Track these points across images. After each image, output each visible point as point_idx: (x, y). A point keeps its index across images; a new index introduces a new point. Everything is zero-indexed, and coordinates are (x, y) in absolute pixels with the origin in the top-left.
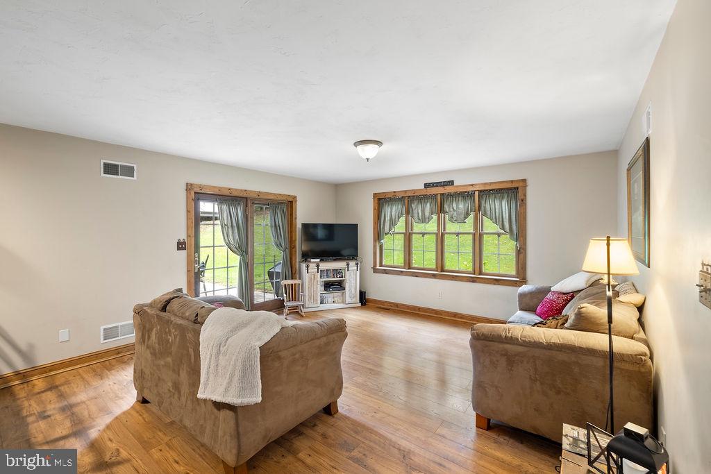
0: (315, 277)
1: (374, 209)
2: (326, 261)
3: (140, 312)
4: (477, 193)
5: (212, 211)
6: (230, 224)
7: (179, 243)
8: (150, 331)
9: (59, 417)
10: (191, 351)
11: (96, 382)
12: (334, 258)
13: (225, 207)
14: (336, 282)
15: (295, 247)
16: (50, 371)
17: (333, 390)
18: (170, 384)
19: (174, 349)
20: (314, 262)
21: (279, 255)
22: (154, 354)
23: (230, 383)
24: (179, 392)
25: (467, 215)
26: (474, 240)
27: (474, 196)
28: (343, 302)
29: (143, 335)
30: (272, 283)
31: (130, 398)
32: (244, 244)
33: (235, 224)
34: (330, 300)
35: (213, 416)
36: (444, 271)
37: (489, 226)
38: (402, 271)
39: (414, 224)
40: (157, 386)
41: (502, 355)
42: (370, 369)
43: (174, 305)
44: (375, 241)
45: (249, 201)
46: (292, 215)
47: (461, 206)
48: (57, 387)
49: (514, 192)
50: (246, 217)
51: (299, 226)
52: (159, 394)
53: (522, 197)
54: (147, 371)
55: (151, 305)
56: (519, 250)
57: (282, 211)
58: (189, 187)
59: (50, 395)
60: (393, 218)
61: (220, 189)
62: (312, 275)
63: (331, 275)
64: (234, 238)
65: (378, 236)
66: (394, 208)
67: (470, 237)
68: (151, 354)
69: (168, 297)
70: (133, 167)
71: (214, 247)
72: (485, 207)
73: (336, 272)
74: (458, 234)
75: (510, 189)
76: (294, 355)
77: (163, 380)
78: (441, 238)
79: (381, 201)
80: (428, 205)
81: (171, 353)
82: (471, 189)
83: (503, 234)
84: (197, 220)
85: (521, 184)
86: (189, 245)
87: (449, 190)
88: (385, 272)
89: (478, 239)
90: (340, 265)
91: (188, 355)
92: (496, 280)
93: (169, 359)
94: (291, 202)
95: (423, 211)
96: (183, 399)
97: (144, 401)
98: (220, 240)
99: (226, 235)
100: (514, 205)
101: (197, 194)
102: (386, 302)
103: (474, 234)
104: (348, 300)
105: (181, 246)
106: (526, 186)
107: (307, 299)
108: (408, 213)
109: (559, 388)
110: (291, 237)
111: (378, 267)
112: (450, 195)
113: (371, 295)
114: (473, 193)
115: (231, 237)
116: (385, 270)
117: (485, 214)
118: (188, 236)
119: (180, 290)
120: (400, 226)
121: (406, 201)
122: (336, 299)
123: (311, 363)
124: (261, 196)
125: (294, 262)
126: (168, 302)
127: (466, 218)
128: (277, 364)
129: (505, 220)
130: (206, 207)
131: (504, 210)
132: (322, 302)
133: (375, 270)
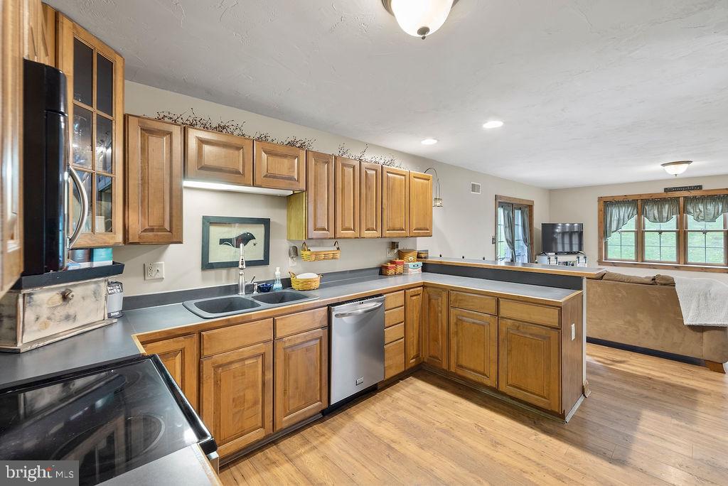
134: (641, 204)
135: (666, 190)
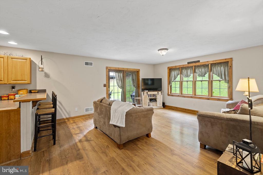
0: (146, 97)
1: (168, 73)
2: (150, 91)
3: (95, 103)
4: (210, 65)
5: (113, 75)
6: (118, 79)
7: (104, 85)
8: (97, 108)
9: (77, 129)
10: (108, 113)
11: (84, 122)
12: (153, 90)
13: (117, 74)
14: (154, 99)
15: (139, 86)
16: (74, 119)
17: (149, 129)
18: (103, 122)
19: (104, 113)
20: (146, 92)
21: (134, 89)
22: (99, 114)
23: (118, 120)
24: (105, 124)
25: (205, 73)
26: (209, 83)
27: (209, 66)
28: (156, 106)
29: (96, 109)
30: (132, 98)
31: (93, 127)
32: (123, 85)
33: (120, 79)
34: (152, 105)
35: (114, 131)
36: (196, 95)
37: (215, 77)
38: (179, 95)
39: (184, 78)
40: (99, 123)
41: (209, 122)
42: (163, 127)
43: (104, 101)
44: (168, 84)
45: (124, 72)
46: (138, 76)
47: (203, 70)
48: (75, 122)
49: (227, 63)
50: (123, 77)
51: (141, 79)
52: (100, 125)
53: (231, 66)
54: (97, 119)
55: (98, 101)
56: (229, 87)
57: (135, 74)
58: (107, 68)
59: (74, 124)
60: (175, 76)
61: (116, 68)
62: (145, 96)
63: (152, 96)
64: (120, 84)
65: (170, 82)
66: (176, 72)
67: (207, 82)
68: (98, 114)
69: (102, 99)
70: (92, 63)
71: (114, 86)
72: (213, 70)
73: (154, 95)
74: (202, 81)
75: (225, 62)
76: (136, 116)
77: (101, 121)
78: (194, 83)
79: (171, 70)
80: (189, 70)
81: (103, 114)
82: (207, 63)
83: (222, 80)
84: (109, 78)
85: (230, 60)
86: (107, 86)
87: (198, 64)
88: (172, 96)
89: (211, 82)
90: (155, 93)
91: (107, 114)
92: (218, 99)
93: (103, 116)
94: (138, 71)
95: (187, 73)
96: (106, 126)
97: (96, 128)
98: (116, 84)
99: (117, 83)
100: (227, 69)
101: (109, 70)
102: (173, 107)
103: (209, 81)
104: (158, 105)
105: (105, 86)
106: (232, 61)
107: (143, 104)
108: (181, 73)
109: (232, 134)
110: (138, 83)
111: (169, 94)
112: (198, 66)
113: (167, 104)
114: (208, 65)
115: (119, 83)
116: (172, 95)
117: (213, 73)
118: (107, 83)
119: (105, 97)
120: (178, 79)
121: (180, 69)
122: (154, 105)
123: (142, 119)
124: (128, 70)
125: (139, 91)
126: (102, 100)
127: (205, 75)
128: (131, 118)
129: (222, 75)
130: (112, 74)
131: (222, 71)
132: (148, 106)
133: (168, 95)
134: (181, 69)
135: (188, 63)
